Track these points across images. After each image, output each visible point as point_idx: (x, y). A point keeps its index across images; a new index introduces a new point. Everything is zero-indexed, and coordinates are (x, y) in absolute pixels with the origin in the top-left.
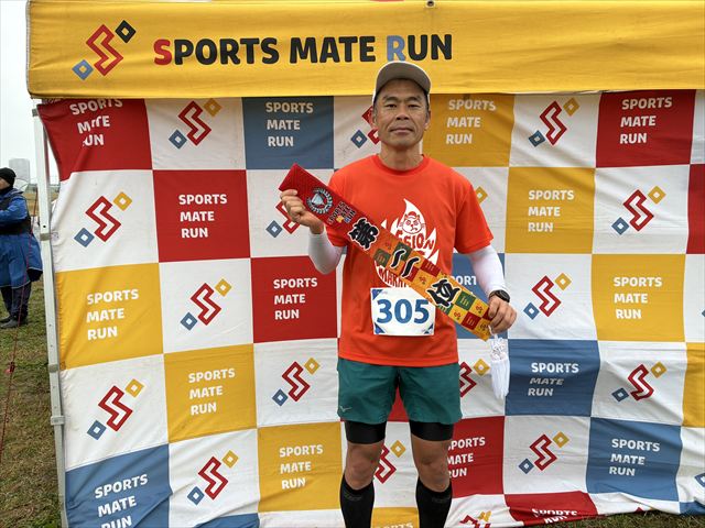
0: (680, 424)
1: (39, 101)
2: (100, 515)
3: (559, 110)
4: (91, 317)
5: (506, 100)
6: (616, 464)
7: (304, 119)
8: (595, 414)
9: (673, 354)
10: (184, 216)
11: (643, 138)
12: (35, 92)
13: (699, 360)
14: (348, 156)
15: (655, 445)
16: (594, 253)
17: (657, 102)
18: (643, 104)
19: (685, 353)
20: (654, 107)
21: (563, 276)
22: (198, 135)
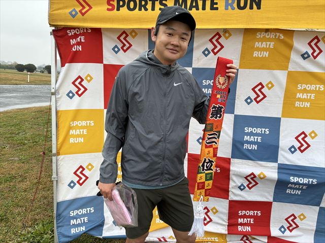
1: (54, 28)
2: (71, 224)
3: (319, 41)
4: (72, 132)
5: (290, 33)
8: (322, 205)
12: (52, 24)
14: (200, 61)
21: (313, 132)
22: (126, 48)
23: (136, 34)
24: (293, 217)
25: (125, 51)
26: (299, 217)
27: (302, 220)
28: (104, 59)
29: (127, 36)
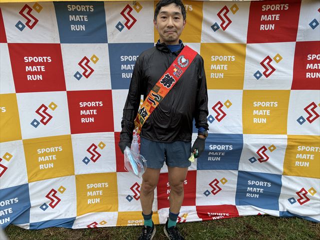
0: (281, 174)
3: (228, 11)
5: (198, 5)
6: (250, 192)
7: (89, 15)
8: (240, 169)
9: (280, 140)
10: (28, 69)
11: (272, 27)
13: (293, 144)
14: (115, 36)
15: (268, 184)
16: (244, 89)
17: (281, 7)
18: (273, 8)
19: (287, 140)
20: (279, 9)
21: (228, 101)
22: (32, 24)
23: (41, 8)
24: (216, 182)
25: (31, 27)
26: (221, 181)
27: (223, 183)
28: (7, 38)
29: (30, 10)
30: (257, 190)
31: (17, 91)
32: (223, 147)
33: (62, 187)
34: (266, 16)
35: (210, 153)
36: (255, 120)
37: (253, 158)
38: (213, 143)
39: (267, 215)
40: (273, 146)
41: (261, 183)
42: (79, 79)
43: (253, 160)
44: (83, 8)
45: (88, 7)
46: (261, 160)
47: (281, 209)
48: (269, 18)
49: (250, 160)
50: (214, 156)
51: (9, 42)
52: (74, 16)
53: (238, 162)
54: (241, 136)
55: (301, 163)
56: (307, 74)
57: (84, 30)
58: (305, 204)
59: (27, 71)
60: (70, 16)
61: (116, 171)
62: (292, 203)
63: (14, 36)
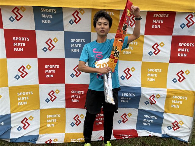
0: (163, 112)
3: (134, 16)
5: (117, 12)
6: (145, 122)
7: (54, 15)
8: (139, 108)
9: (163, 92)
11: (159, 27)
13: (170, 94)
14: (68, 28)
15: (156, 117)
16: (142, 61)
17: (164, 15)
18: (160, 16)
19: (166, 92)
20: (163, 17)
21: (133, 68)
22: (19, 18)
23: (25, 9)
24: (125, 115)
25: (18, 20)
26: (128, 115)
27: (130, 116)
28: (4, 26)
29: (18, 10)
30: (149, 121)
31: (8, 57)
32: (130, 95)
33: (31, 117)
34: (156, 20)
35: (122, 98)
36: (148, 79)
37: (147, 102)
38: (124, 92)
39: (155, 136)
40: (158, 95)
41: (152, 117)
42: (45, 51)
43: (147, 103)
44: (50, 11)
45: (53, 10)
46: (152, 103)
47: (163, 133)
48: (158, 21)
49: (145, 103)
50: (125, 100)
51: (4, 28)
52: (44, 15)
53: (139, 104)
54: (140, 88)
55: (174, 105)
56: (179, 54)
57: (50, 23)
58: (177, 130)
59: (14, 45)
60: (42, 15)
61: (65, 107)
62: (169, 129)
63: (8, 24)
